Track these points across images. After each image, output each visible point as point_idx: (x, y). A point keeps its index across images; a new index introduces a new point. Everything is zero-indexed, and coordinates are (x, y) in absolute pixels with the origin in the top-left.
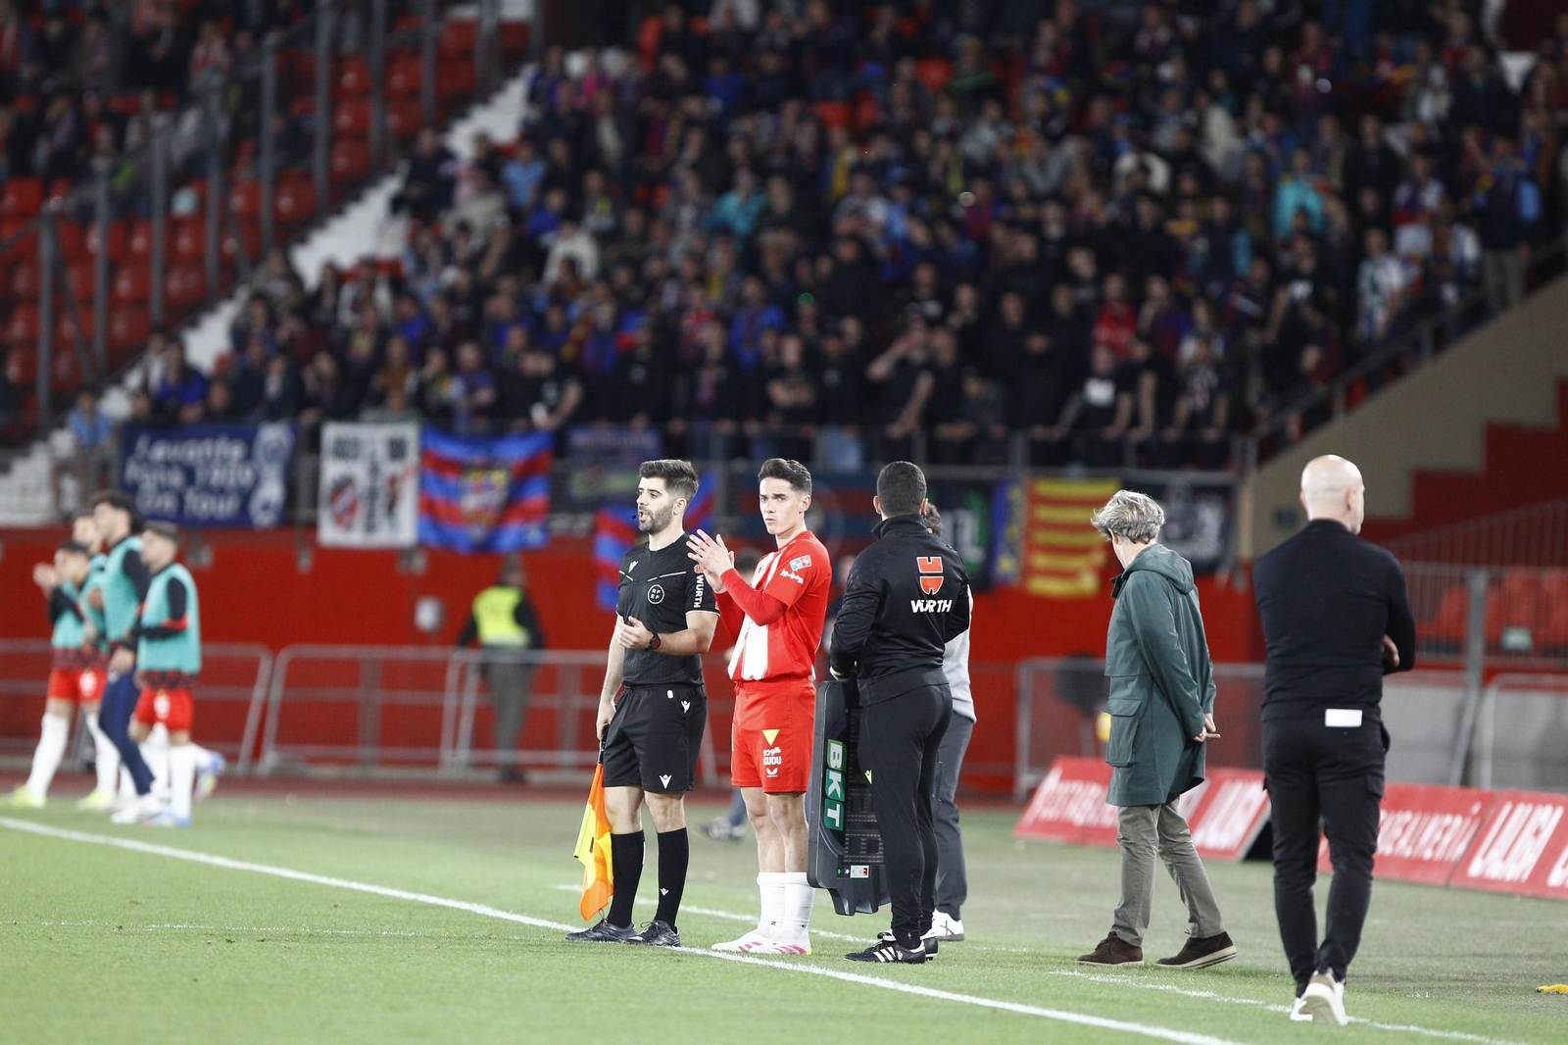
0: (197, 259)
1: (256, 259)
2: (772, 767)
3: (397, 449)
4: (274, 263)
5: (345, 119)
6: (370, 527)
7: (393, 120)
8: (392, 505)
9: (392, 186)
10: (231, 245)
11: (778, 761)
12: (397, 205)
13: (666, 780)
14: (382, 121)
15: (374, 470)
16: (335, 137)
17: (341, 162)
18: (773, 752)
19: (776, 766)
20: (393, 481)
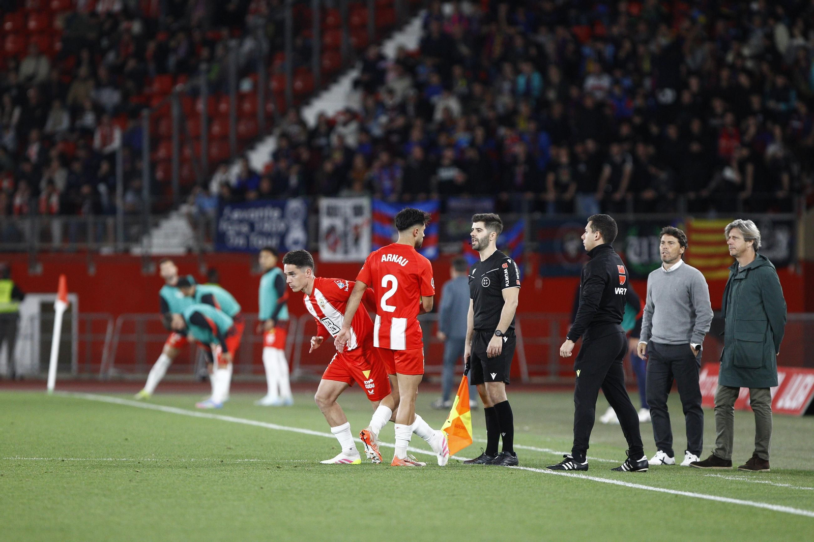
0: (253, 115)
1: (284, 113)
2: (370, 390)
3: (358, 211)
4: (291, 115)
5: (328, 40)
6: (346, 252)
7: (353, 40)
8: (357, 240)
9: (354, 74)
10: (271, 107)
11: (373, 386)
12: (356, 84)
13: (493, 376)
14: (348, 41)
15: (346, 222)
16: (324, 49)
17: (327, 63)
18: (369, 382)
19: (372, 388)
20: (356, 228)
